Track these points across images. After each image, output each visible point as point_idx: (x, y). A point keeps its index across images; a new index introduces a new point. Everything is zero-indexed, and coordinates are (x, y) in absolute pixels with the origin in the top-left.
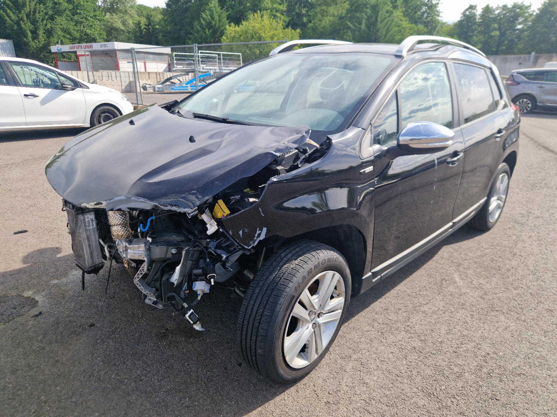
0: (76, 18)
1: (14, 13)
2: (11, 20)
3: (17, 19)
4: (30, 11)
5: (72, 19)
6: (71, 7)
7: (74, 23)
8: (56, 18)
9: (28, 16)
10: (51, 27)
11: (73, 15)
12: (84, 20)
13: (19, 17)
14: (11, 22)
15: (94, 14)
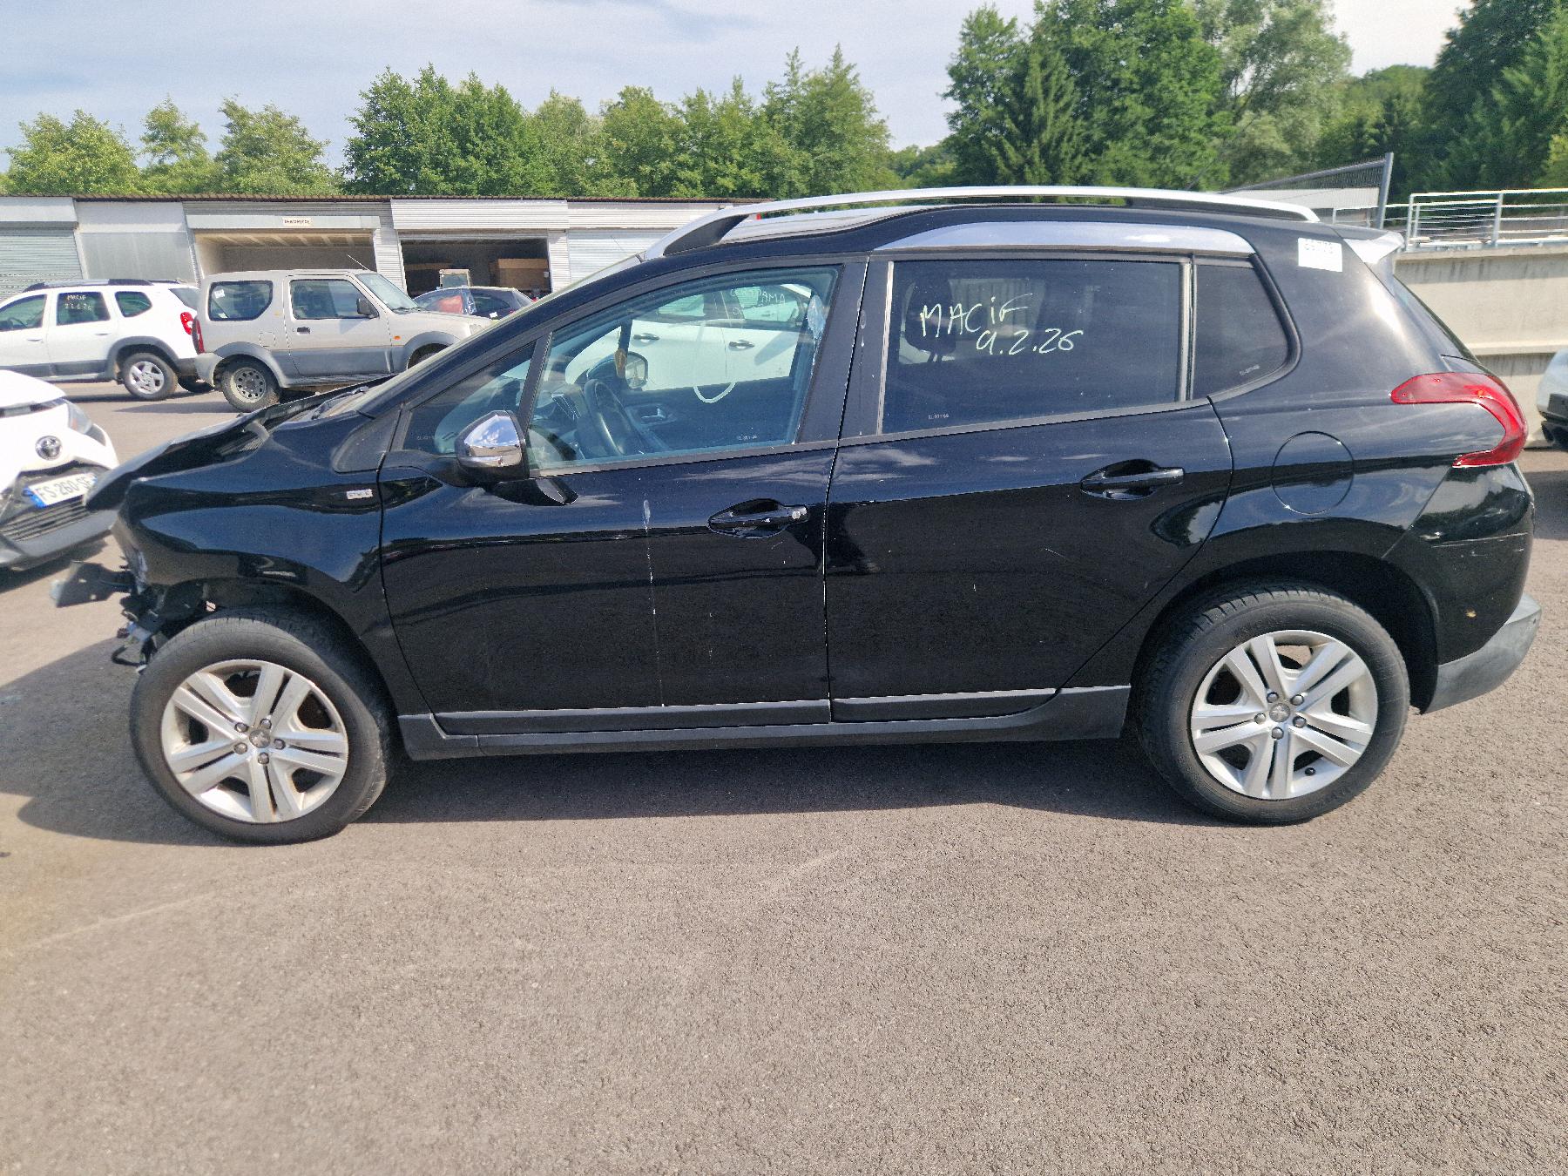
0: (1156, 139)
1: (1017, 149)
2: (1008, 166)
3: (1021, 160)
4: (1051, 138)
5: (1146, 144)
6: (1149, 112)
7: (1148, 154)
8: (1107, 148)
9: (1044, 151)
10: (1091, 170)
11: (1151, 132)
12: (1176, 141)
13: (1024, 156)
14: (1006, 170)
15: (1209, 121)
